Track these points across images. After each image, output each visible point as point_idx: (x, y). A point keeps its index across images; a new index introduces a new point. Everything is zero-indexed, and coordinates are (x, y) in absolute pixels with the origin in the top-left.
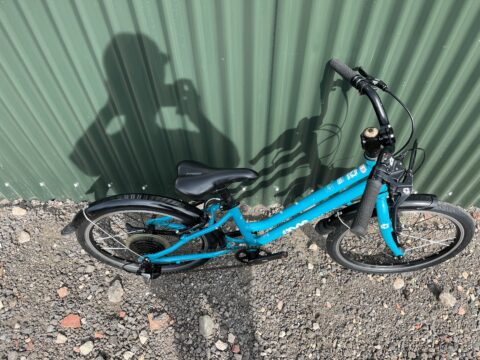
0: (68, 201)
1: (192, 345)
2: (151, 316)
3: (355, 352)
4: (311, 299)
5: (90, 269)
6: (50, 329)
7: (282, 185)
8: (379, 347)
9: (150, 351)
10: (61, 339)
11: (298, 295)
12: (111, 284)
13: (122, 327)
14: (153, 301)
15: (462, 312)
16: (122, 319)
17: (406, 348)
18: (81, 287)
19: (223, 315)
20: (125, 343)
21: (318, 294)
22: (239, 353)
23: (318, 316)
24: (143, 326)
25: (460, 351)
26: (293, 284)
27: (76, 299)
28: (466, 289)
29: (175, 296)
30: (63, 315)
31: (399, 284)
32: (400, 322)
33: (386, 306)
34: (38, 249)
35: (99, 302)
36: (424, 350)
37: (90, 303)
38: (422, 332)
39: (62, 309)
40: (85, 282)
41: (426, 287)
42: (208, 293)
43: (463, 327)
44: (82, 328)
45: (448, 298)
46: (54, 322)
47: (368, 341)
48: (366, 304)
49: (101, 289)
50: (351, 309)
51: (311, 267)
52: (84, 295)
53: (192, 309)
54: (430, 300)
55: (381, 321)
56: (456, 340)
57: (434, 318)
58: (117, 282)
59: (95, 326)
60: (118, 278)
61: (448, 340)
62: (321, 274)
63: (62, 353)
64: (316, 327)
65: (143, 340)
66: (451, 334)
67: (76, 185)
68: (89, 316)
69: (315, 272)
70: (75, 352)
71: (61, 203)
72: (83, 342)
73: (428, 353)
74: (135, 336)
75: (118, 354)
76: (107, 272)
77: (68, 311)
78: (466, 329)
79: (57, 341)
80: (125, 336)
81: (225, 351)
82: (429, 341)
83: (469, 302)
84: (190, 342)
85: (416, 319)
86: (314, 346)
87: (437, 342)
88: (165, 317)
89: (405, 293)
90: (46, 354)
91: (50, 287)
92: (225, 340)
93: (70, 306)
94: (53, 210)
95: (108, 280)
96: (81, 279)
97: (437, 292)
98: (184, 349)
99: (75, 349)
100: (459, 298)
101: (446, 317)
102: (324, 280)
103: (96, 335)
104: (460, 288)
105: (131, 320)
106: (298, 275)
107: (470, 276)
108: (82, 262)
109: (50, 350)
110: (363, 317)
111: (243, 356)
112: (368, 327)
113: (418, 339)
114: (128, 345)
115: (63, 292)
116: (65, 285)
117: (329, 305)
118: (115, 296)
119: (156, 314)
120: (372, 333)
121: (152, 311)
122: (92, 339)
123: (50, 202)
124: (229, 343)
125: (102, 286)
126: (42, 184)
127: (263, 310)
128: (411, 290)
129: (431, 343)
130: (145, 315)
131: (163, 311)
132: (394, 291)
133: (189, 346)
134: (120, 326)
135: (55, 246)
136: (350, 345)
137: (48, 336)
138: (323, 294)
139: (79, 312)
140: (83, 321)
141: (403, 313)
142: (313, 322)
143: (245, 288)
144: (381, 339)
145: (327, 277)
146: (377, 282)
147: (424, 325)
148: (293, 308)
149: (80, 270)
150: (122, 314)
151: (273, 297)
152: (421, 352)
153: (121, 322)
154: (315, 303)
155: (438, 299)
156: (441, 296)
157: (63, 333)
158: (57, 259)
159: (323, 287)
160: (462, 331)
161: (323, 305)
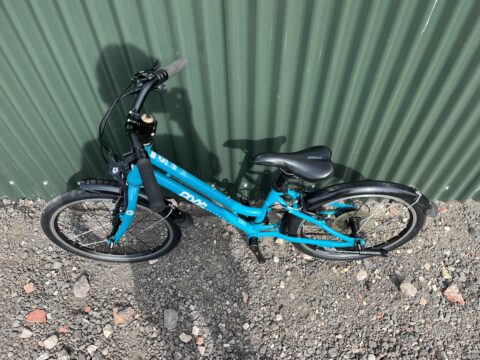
0: (39, 200)
1: (155, 338)
2: (116, 310)
3: (316, 342)
4: (275, 291)
5: (57, 265)
6: (16, 324)
8: (340, 336)
9: (114, 345)
10: (26, 333)
11: (262, 288)
12: (77, 279)
13: (87, 321)
14: (119, 295)
15: (424, 302)
16: (87, 313)
17: (367, 338)
18: (47, 283)
19: (188, 309)
20: (89, 337)
21: (282, 286)
22: (203, 345)
23: (281, 307)
24: (108, 320)
25: (421, 340)
26: (258, 277)
27: (42, 294)
28: (428, 280)
29: (141, 290)
30: (29, 310)
31: (362, 276)
32: (362, 312)
33: (348, 297)
34: (7, 246)
35: (65, 298)
36: (385, 339)
37: (57, 299)
38: (383, 321)
39: (28, 305)
40: (52, 278)
41: (388, 278)
42: (174, 287)
43: (424, 317)
44: (47, 322)
45: (409, 289)
46: (20, 317)
47: (330, 330)
48: (329, 295)
49: (67, 285)
50: (315, 300)
51: (276, 260)
52: (51, 291)
53: (158, 303)
54: (392, 290)
55: (342, 311)
56: (417, 330)
57: (395, 308)
58: (83, 278)
59: (59, 321)
60: (85, 274)
61: (409, 330)
62: (286, 267)
63: (26, 347)
64: (279, 318)
65: (107, 333)
66: (412, 324)
67: (45, 183)
68: (54, 312)
69: (280, 265)
70: (39, 347)
71: (31, 202)
72: (48, 336)
73: (389, 342)
74: (99, 330)
75: (81, 348)
76: (74, 269)
77: (34, 307)
78: (428, 319)
79: (22, 336)
80: (89, 330)
81: (189, 343)
82: (390, 331)
83: (431, 292)
84: (154, 335)
85: (378, 309)
86: (277, 337)
87: (398, 331)
88: (130, 311)
89: (367, 283)
90: (11, 349)
91: (17, 283)
92: (189, 333)
93: (36, 302)
94: (24, 209)
95: (74, 276)
96: (48, 275)
97: (398, 282)
98: (148, 342)
99: (40, 343)
100: (420, 289)
101: (407, 307)
102: (289, 273)
103: (61, 330)
104: (421, 278)
105: (96, 314)
106: (263, 268)
107: (432, 267)
108: (49, 258)
109: (15, 345)
110: (325, 307)
111: (207, 348)
112: (330, 317)
113: (379, 329)
114: (92, 339)
115: (29, 288)
116: (32, 281)
117: (293, 297)
118: (81, 291)
119: (121, 308)
120: (334, 323)
121: (117, 305)
122: (57, 334)
123: (21, 201)
124: (193, 336)
125: (68, 281)
126: (11, 183)
127: (228, 303)
128: (374, 281)
129: (392, 333)
130: (111, 310)
131: (129, 305)
132: (357, 282)
133: (153, 339)
134: (85, 320)
135: (23, 243)
136: (312, 336)
137: (14, 331)
138: (287, 286)
139: (45, 307)
140: (49, 316)
141: (365, 303)
142: (276, 313)
143: (210, 282)
144: (342, 329)
145: (292, 270)
146: (341, 274)
147: (386, 315)
148: (257, 301)
149: (47, 266)
150: (87, 309)
151: (238, 290)
152: (382, 342)
153: (86, 316)
154: (278, 295)
155: (399, 289)
156: (402, 286)
157: (28, 328)
158: (25, 255)
159: (288, 279)
160: (423, 321)
161: (287, 297)
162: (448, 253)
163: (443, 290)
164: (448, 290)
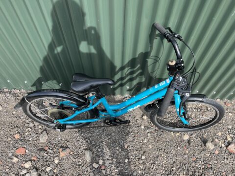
0: (22, 90)
1: (81, 165)
2: (61, 149)
3: (162, 171)
4: (142, 144)
5: (31, 125)
6: (10, 154)
7: (130, 86)
8: (174, 169)
9: (60, 167)
10: (15, 160)
11: (135, 142)
12: (42, 133)
13: (46, 155)
14: (62, 142)
15: (217, 152)
16: (46, 151)
17: (188, 169)
18: (26, 134)
19: (97, 150)
20: (47, 163)
21: (145, 141)
22: (104, 170)
23: (145, 152)
24: (57, 155)
25: (215, 172)
26: (133, 136)
27: (24, 140)
28: (220, 141)
29: (74, 140)
30: (17, 148)
31: (186, 137)
32: (186, 156)
33: (179, 148)
34: (6, 114)
35: (35, 142)
36: (197, 171)
37: (31, 142)
38: (196, 161)
39: (16, 145)
40: (28, 131)
41: (199, 139)
42: (91, 139)
43: (217, 160)
44: (26, 154)
45: (210, 145)
46: (12, 151)
47: (169, 165)
48: (169, 147)
49: (36, 136)
50: (162, 149)
51: (143, 127)
52: (28, 138)
53: (82, 147)
54: (201, 146)
55: (176, 156)
56: (213, 167)
57: (202, 155)
58: (45, 132)
59: (32, 154)
60: (45, 130)
61: (209, 166)
62: (148, 131)
63: (15, 166)
64: (143, 157)
65: (56, 161)
66: (211, 163)
67: (26, 82)
68: (30, 149)
69: (144, 130)
70: (22, 167)
71: (18, 91)
72: (27, 161)
73: (198, 172)
74: (52, 159)
75: (43, 168)
76: (40, 127)
77: (20, 146)
78: (218, 161)
79: (14, 161)
80: (47, 159)
81: (97, 168)
82: (200, 166)
83: (221, 148)
84: (80, 163)
85: (194, 155)
86: (142, 167)
87: (203, 167)
88: (68, 150)
89: (189, 142)
90: (8, 167)
91: (11, 133)
92: (97, 163)
93: (20, 143)
94: (14, 94)
95: (40, 131)
96: (27, 130)
97: (205, 142)
98: (77, 166)
99: (22, 165)
100: (216, 145)
101: (209, 155)
102: (149, 134)
103: (33, 158)
104: (217, 140)
105: (50, 151)
106: (136, 131)
107: (222, 134)
108: (27, 121)
109: (10, 165)
110: (167, 153)
111: (106, 171)
112: (169, 158)
113: (194, 165)
114: (48, 164)
115: (17, 136)
116: (18, 133)
117: (150, 147)
118: (43, 139)
119: (64, 149)
120: (171, 161)
121: (62, 147)
122: (31, 160)
123: (13, 90)
124: (99, 164)
125: (37, 133)
126: (8, 81)
127: (117, 148)
128: (192, 141)
129: (200, 168)
130: (58, 149)
131: (67, 147)
132: (184, 141)
133: (80, 165)
134: (45, 154)
135: (14, 112)
136: (160, 167)
137: (9, 158)
138: (148, 141)
139: (25, 146)
140: (27, 151)
141: (187, 152)
142: (142, 155)
143: (109, 137)
144: (175, 165)
145: (150, 133)
146: (175, 136)
147: (197, 158)
148: (132, 148)
149: (26, 125)
150: (47, 148)
151: (123, 142)
152: (195, 172)
153: (46, 152)
154: (143, 146)
155: (205, 145)
156: (207, 144)
157: (17, 157)
158: (15, 119)
159: (148, 138)
160: (216, 162)
161: (147, 147)
162: (230, 127)
163: (227, 146)
164: (229, 147)
